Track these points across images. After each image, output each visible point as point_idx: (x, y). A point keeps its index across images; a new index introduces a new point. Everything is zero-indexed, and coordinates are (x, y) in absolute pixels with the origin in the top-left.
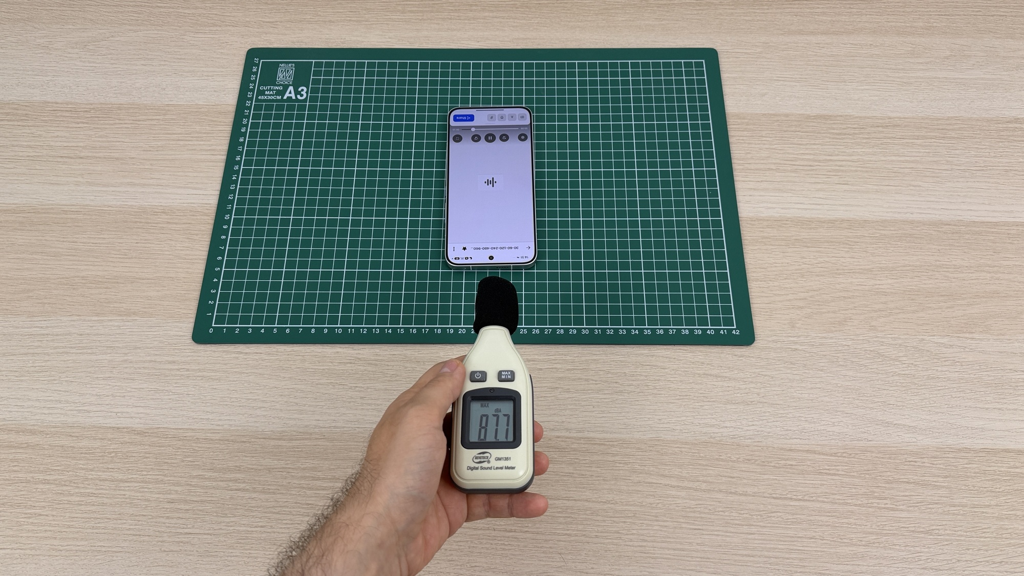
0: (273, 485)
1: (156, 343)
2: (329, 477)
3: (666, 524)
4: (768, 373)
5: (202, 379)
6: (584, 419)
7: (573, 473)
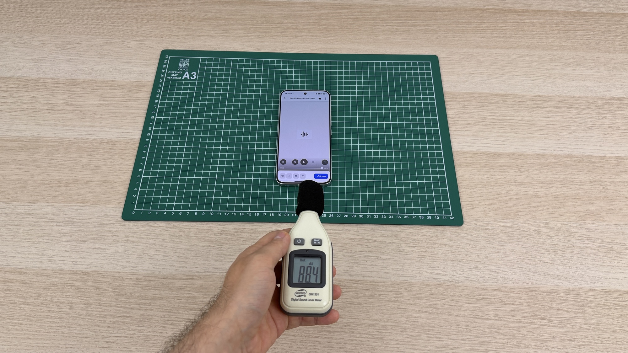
0: (169, 307)
1: (99, 220)
3: (411, 334)
4: (472, 243)
5: (126, 242)
6: (361, 269)
7: (354, 302)
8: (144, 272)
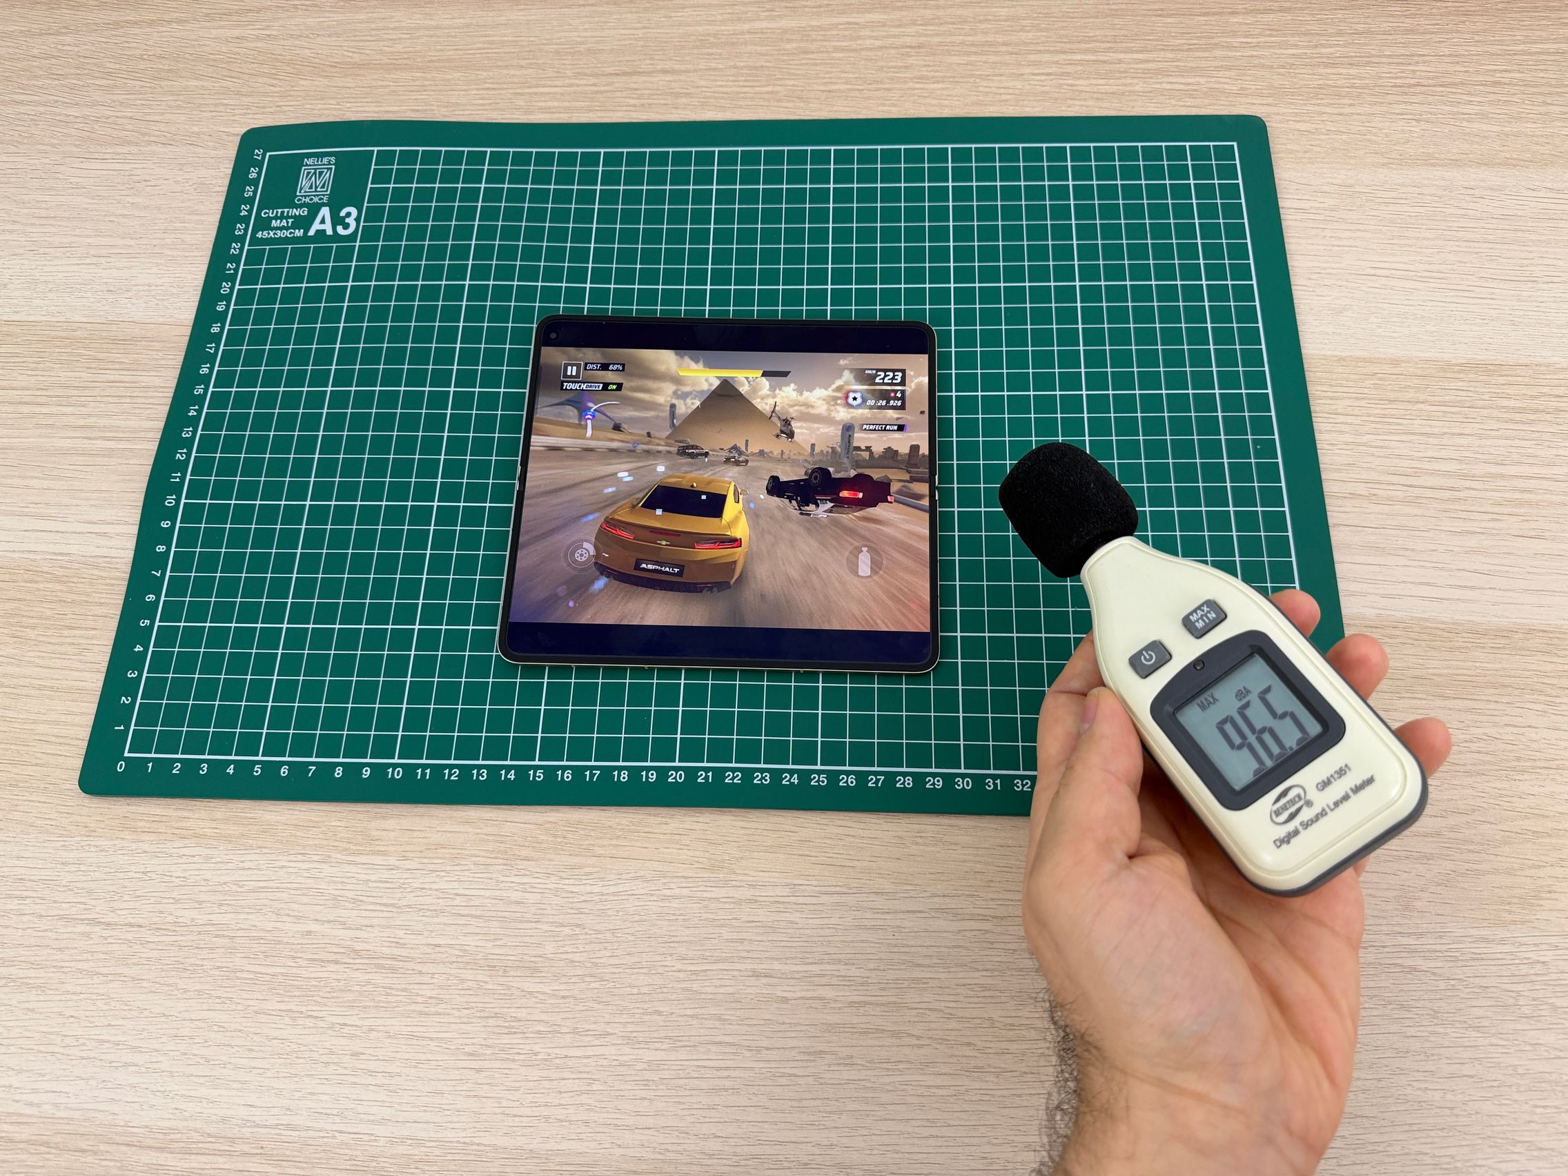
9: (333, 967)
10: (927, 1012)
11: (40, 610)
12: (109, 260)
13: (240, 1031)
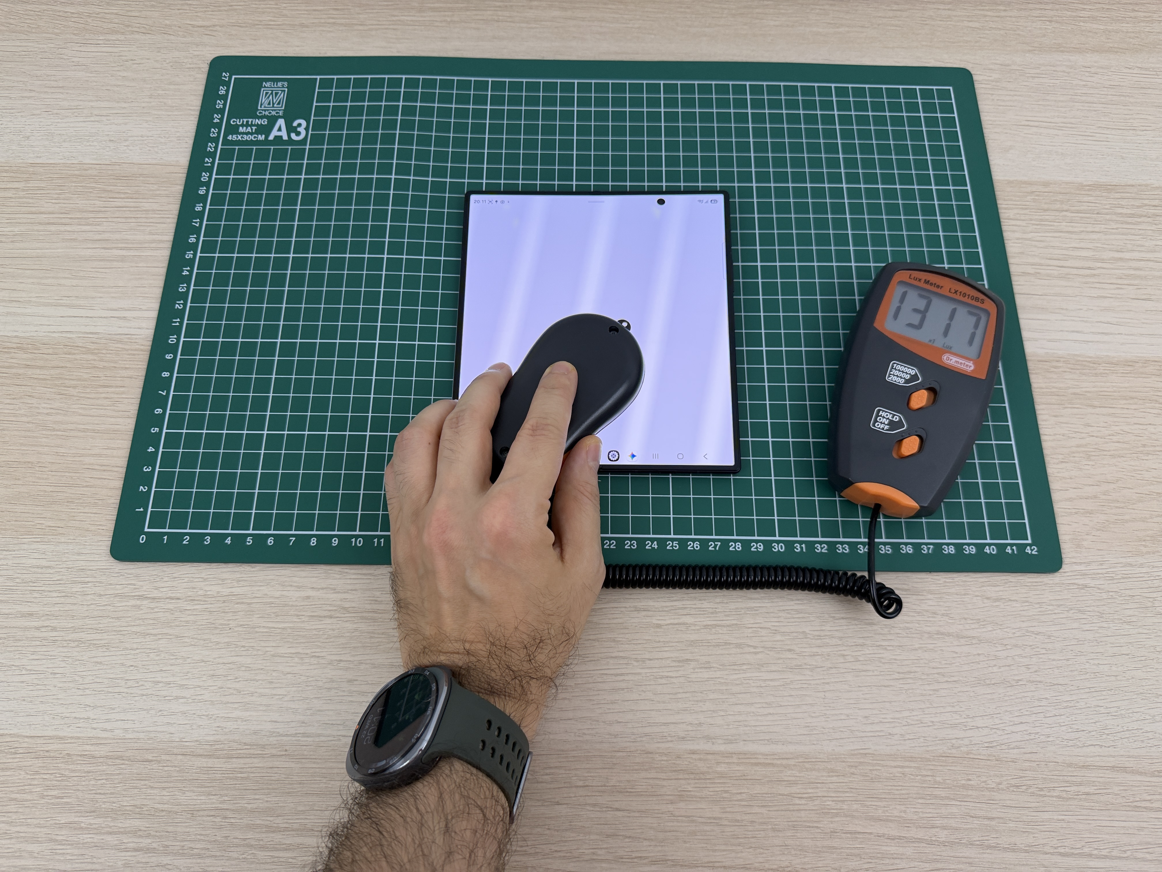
0: (199, 840)
2: (295, 826)
4: (1042, 630)
5: (77, 646)
6: (737, 718)
7: (720, 818)
8: (128, 736)
9: (328, 621)
10: (759, 629)
11: (79, 374)
12: (108, 118)
13: (262, 669)
